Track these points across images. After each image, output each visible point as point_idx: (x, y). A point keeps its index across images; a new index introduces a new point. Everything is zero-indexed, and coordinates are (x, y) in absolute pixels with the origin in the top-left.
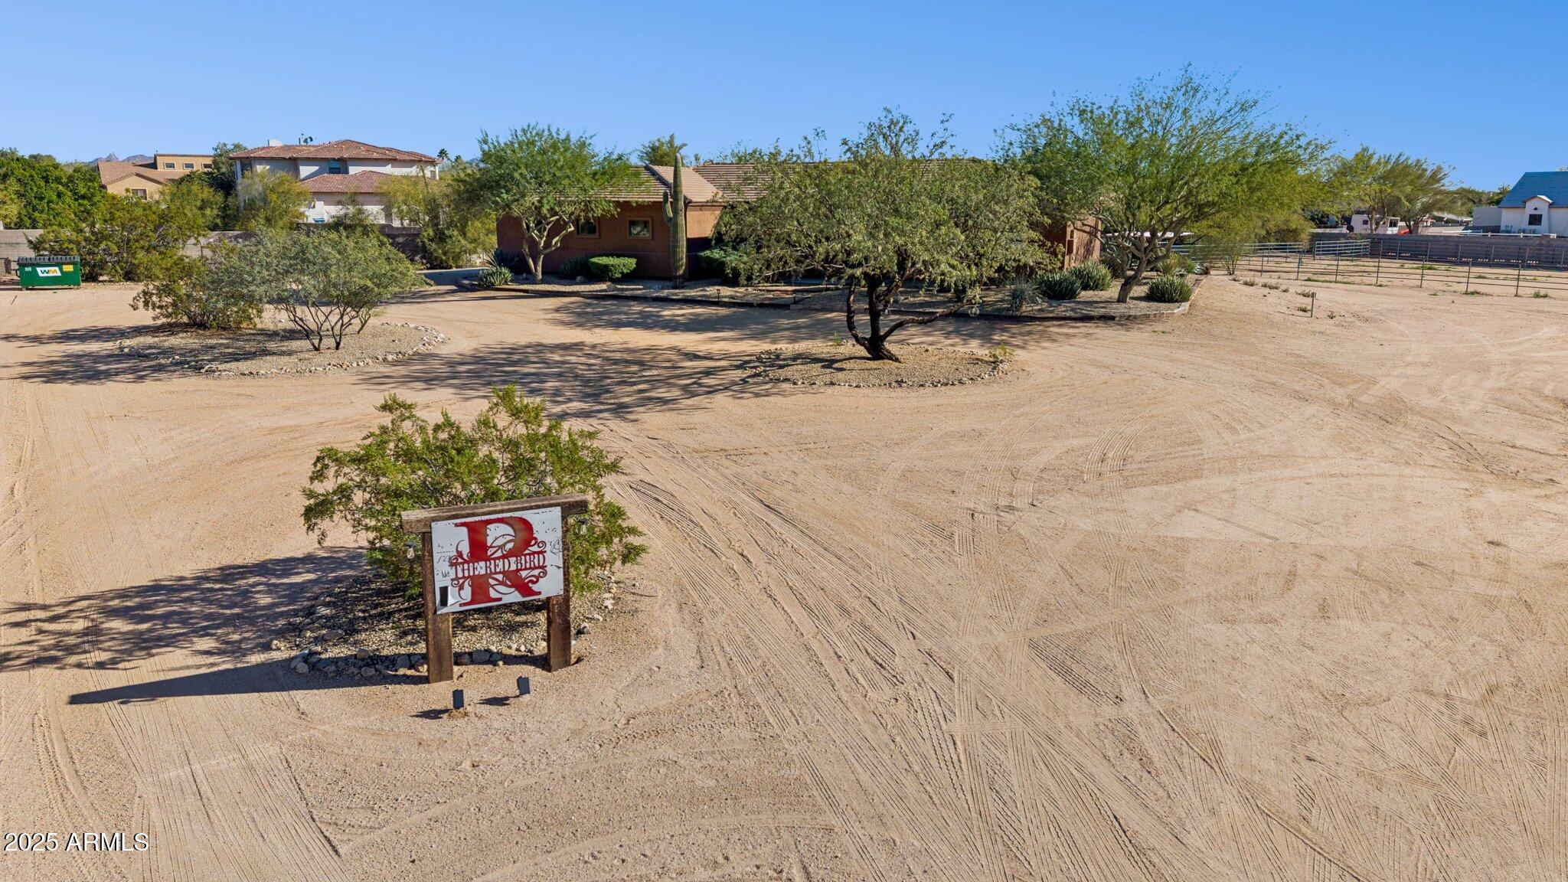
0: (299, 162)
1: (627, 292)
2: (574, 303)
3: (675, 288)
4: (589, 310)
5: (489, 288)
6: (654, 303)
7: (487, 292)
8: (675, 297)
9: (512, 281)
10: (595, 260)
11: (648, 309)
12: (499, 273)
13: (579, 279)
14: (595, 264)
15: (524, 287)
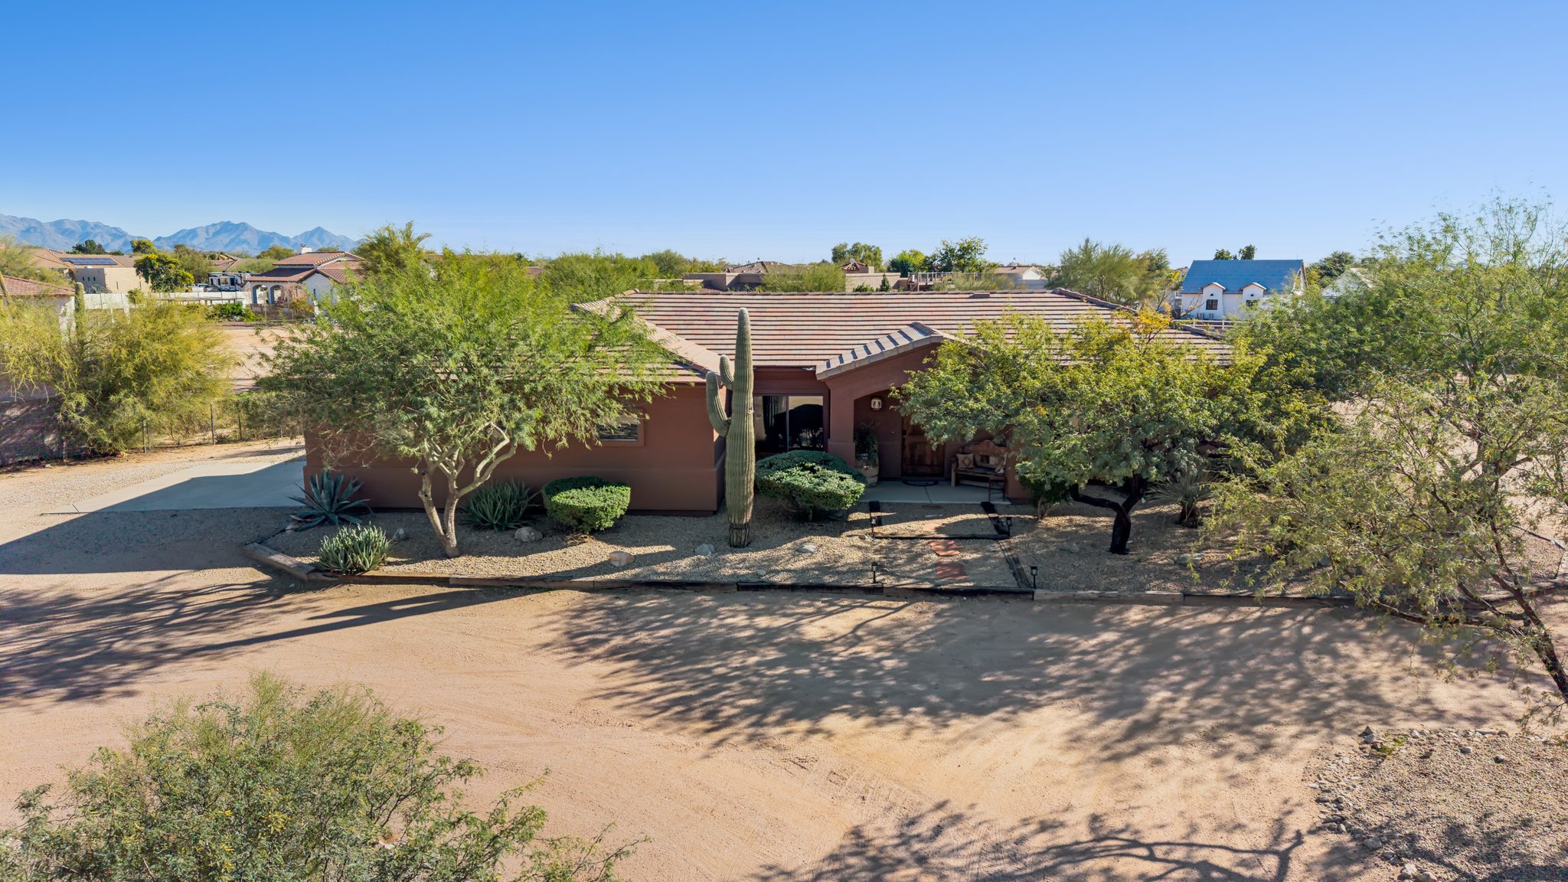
1: (661, 568)
2: (581, 612)
3: (737, 546)
4: (642, 636)
5: (354, 575)
6: (748, 596)
7: (354, 587)
8: (777, 579)
9: (392, 552)
10: (560, 498)
11: (763, 622)
12: (368, 543)
13: (524, 532)
14: (566, 506)
15: (428, 568)
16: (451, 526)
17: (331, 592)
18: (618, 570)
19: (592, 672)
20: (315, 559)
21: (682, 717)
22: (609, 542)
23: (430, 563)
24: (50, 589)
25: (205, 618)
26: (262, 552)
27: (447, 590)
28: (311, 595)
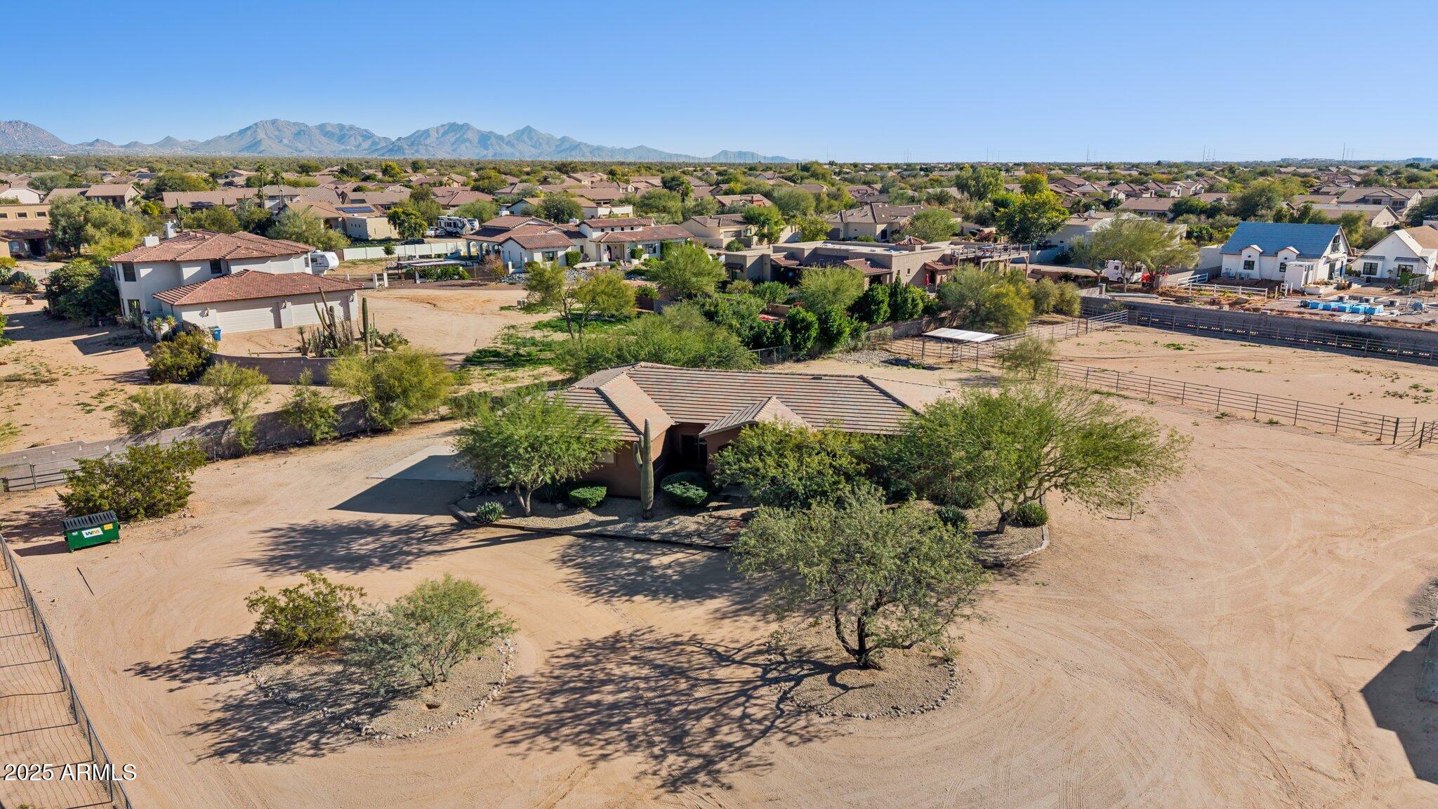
0: (182, 265)
1: (609, 528)
2: (571, 546)
3: (646, 519)
4: (589, 559)
5: (489, 524)
6: (637, 544)
7: (488, 528)
8: (654, 537)
9: (504, 513)
10: (573, 493)
11: (638, 556)
12: (494, 510)
13: (560, 506)
14: (575, 497)
15: (518, 521)
16: (528, 503)
17: (481, 530)
18: (591, 527)
19: (566, 572)
20: (474, 514)
21: (587, 592)
22: (594, 513)
23: (518, 519)
24: (378, 520)
25: (435, 539)
26: (455, 508)
27: (523, 532)
28: (474, 531)
